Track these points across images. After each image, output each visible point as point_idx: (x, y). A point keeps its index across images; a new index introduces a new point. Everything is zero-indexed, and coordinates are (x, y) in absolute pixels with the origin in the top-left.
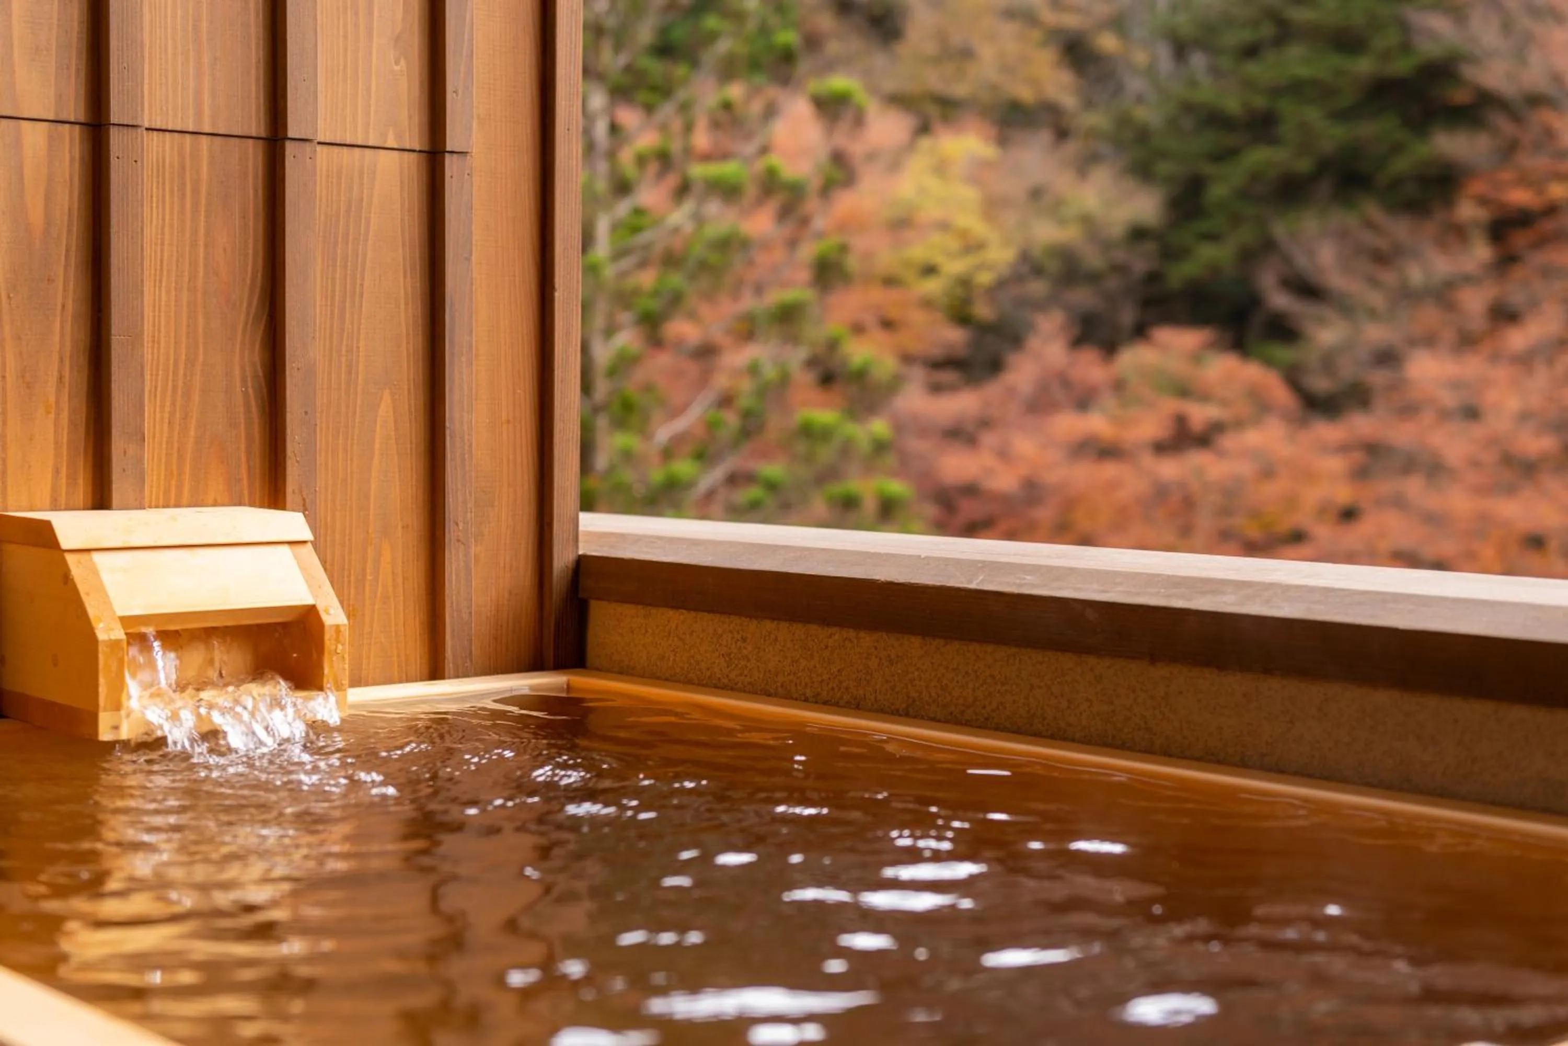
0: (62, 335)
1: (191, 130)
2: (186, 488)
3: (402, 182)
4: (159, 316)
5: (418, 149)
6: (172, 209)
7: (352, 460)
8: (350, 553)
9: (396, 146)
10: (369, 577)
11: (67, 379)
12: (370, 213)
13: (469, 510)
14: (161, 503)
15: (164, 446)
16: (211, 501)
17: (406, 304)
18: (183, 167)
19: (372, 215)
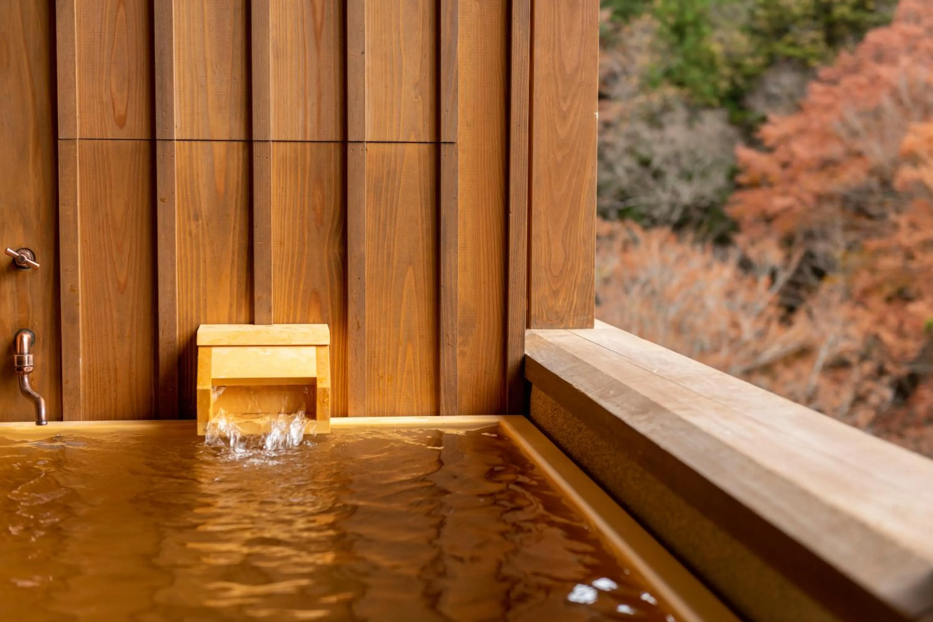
0: (234, 242)
1: (300, 140)
2: (299, 313)
3: (419, 159)
4: (284, 231)
5: (428, 141)
6: (291, 179)
7: (390, 301)
8: (389, 348)
9: (416, 141)
10: (400, 361)
11: (236, 262)
12: (401, 175)
13: (455, 329)
14: (285, 321)
15: (287, 294)
16: (311, 321)
17: (422, 222)
18: (296, 158)
19: (402, 177)
